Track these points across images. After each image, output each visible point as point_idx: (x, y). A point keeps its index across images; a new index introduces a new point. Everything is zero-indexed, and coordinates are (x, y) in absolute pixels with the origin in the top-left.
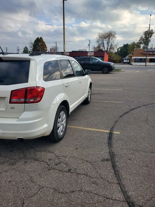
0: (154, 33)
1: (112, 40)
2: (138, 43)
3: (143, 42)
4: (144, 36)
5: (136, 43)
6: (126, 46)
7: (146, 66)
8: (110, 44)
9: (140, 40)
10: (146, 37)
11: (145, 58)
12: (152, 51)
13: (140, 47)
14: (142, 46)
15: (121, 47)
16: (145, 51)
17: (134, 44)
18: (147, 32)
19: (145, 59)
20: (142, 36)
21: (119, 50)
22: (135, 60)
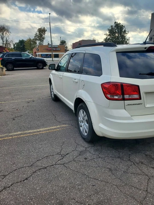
0: (46, 30)
1: (7, 35)
2: (34, 39)
3: (38, 39)
4: (38, 33)
5: (32, 39)
6: (22, 42)
7: (53, 61)
8: (5, 39)
9: (35, 37)
10: (40, 34)
11: (51, 53)
12: (54, 47)
13: (36, 43)
14: (38, 42)
15: (17, 43)
16: (49, 47)
17: (30, 40)
18: (41, 30)
19: (50, 55)
20: (37, 33)
21: (16, 45)
22: (41, 56)
